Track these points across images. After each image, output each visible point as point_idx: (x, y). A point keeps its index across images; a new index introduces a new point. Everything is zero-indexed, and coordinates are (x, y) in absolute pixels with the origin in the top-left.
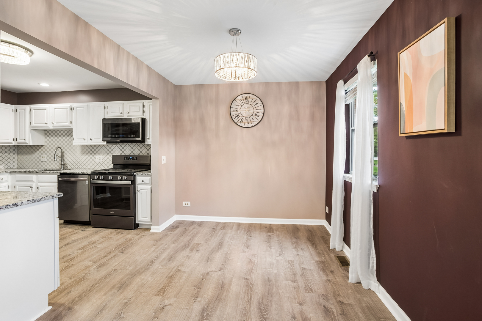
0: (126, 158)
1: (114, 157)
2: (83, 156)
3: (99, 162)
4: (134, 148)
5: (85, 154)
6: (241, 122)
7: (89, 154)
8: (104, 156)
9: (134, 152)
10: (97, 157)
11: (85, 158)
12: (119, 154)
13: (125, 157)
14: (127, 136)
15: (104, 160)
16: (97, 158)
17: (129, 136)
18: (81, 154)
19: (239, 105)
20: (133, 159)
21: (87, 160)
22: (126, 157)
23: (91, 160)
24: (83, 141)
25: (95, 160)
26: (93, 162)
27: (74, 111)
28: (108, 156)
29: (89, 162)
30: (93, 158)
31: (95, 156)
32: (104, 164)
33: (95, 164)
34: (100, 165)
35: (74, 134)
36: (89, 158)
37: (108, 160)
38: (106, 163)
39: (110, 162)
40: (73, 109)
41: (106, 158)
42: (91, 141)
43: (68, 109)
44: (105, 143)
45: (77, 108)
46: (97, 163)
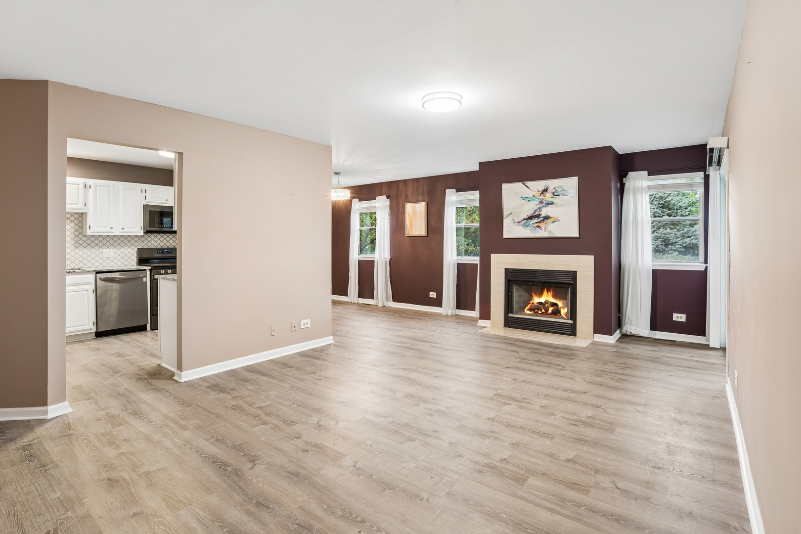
0: (160, 251)
1: (140, 251)
2: (77, 251)
3: (108, 258)
4: (162, 239)
5: (81, 248)
7: (89, 248)
8: (116, 250)
9: (162, 244)
10: (105, 251)
11: (81, 253)
12: (146, 247)
13: (157, 250)
15: (116, 255)
16: (104, 253)
18: (73, 248)
20: (168, 253)
21: (85, 256)
23: (93, 256)
24: (109, 230)
25: (100, 256)
26: (97, 259)
27: (91, 190)
28: (123, 250)
29: (89, 259)
30: (97, 253)
31: (100, 250)
32: (115, 261)
33: (101, 261)
34: (108, 261)
35: (90, 220)
36: (89, 253)
37: (122, 255)
38: (119, 258)
39: (126, 258)
40: (89, 187)
41: (119, 252)
42: (121, 231)
43: (80, 186)
44: (142, 234)
45: (96, 186)
46: (104, 259)
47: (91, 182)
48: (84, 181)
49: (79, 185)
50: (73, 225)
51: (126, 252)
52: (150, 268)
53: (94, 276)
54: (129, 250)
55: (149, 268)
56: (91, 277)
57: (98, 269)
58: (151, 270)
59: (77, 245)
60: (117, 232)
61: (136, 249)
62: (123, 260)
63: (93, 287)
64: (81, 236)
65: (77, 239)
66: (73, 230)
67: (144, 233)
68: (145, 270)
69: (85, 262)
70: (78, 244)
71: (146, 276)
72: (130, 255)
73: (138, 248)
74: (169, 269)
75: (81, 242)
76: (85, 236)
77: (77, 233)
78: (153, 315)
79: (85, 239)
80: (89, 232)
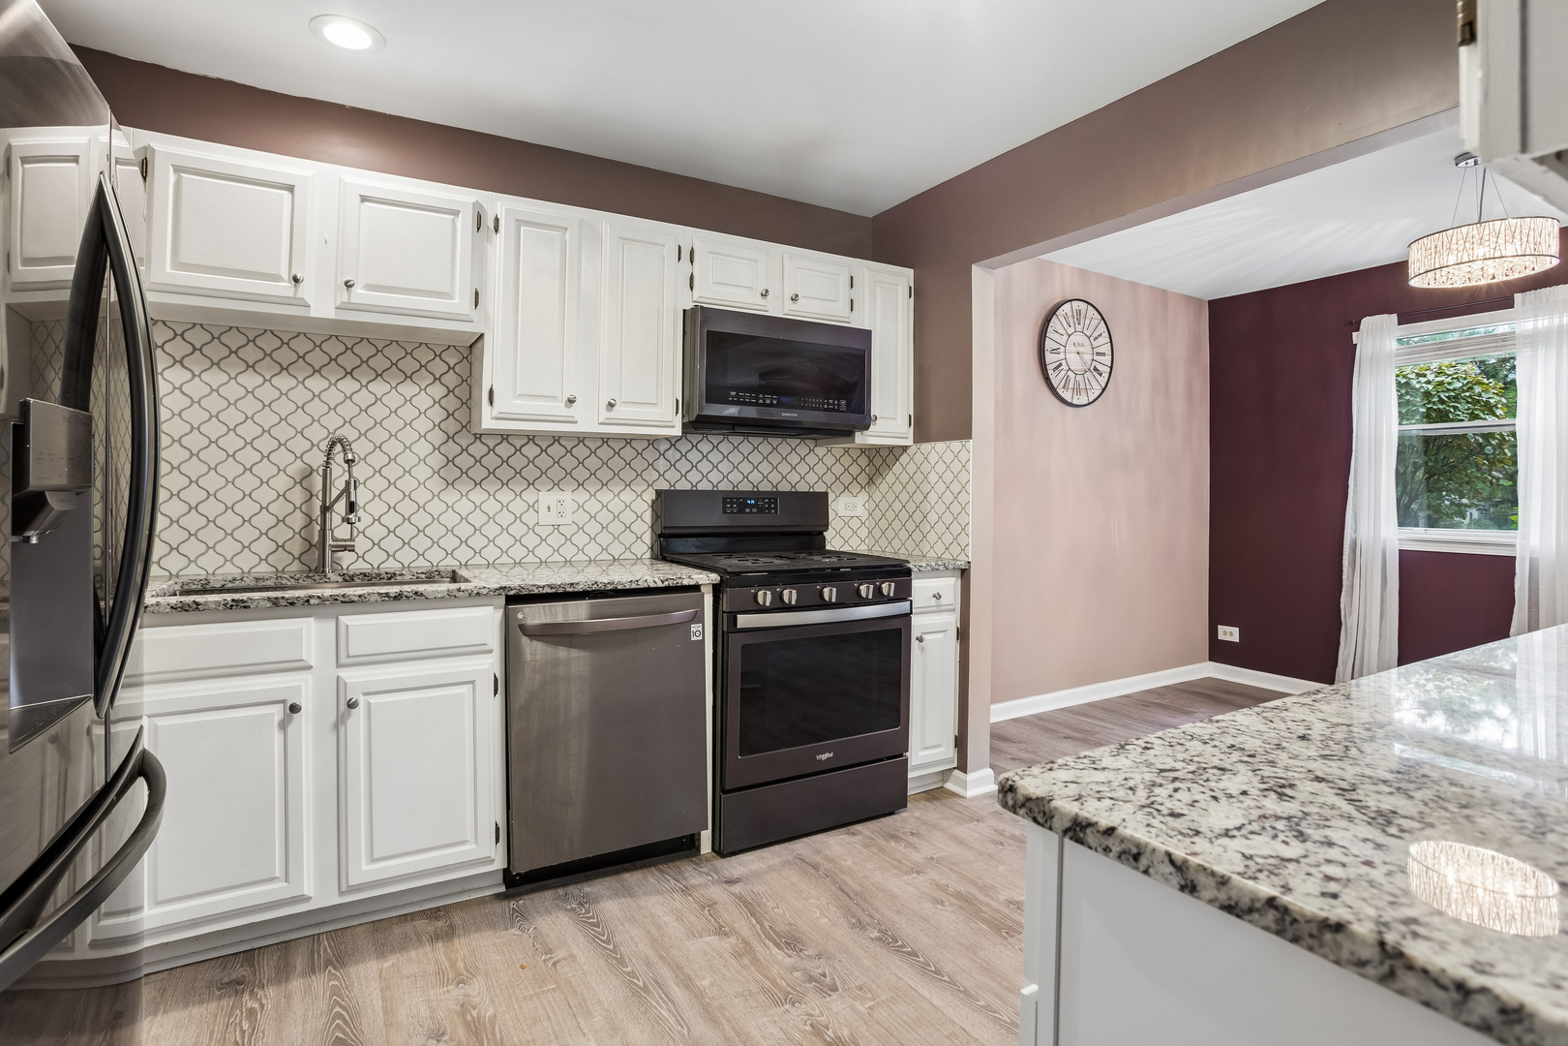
0: (732, 503)
1: (666, 501)
2: (450, 496)
3: (557, 527)
5: (465, 485)
6: (1064, 387)
7: (491, 485)
8: (581, 496)
10: (547, 498)
11: (464, 506)
12: (683, 486)
13: (724, 499)
14: (816, 403)
15: (582, 517)
16: (542, 507)
17: (824, 403)
18: (436, 484)
19: (1063, 332)
20: (761, 510)
21: (478, 519)
22: (731, 499)
23: (505, 518)
24: (559, 408)
25: (530, 518)
26: (518, 529)
27: (499, 239)
28: (605, 496)
29: (491, 530)
30: (518, 506)
31: (530, 496)
32: (581, 539)
33: (531, 540)
34: (556, 540)
35: (493, 370)
36: (491, 506)
37: (604, 517)
38: (593, 528)
39: (616, 528)
40: (491, 225)
41: (593, 506)
42: (604, 415)
43: (459, 222)
44: (678, 431)
45: (520, 223)
46: (543, 532)
47: (500, 204)
48: (475, 200)
49: (456, 213)
50: (438, 391)
51: (616, 506)
52: (715, 577)
53: (499, 614)
54: (628, 496)
55: (706, 579)
56: (487, 621)
57: (517, 580)
58: (717, 590)
59: (452, 473)
60: (588, 420)
61: (650, 496)
62: (604, 539)
63: (491, 664)
64: (464, 440)
65: (452, 449)
66: (437, 414)
67: (684, 426)
68: (696, 588)
69: (477, 542)
70: (454, 472)
71: (698, 618)
72: (628, 517)
73: (659, 493)
74: (788, 584)
75: (464, 461)
76: (478, 437)
77: (452, 426)
78: (725, 792)
79: (478, 449)
80: (488, 420)
